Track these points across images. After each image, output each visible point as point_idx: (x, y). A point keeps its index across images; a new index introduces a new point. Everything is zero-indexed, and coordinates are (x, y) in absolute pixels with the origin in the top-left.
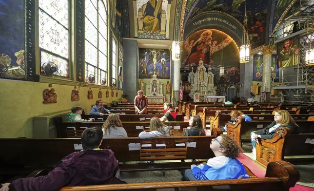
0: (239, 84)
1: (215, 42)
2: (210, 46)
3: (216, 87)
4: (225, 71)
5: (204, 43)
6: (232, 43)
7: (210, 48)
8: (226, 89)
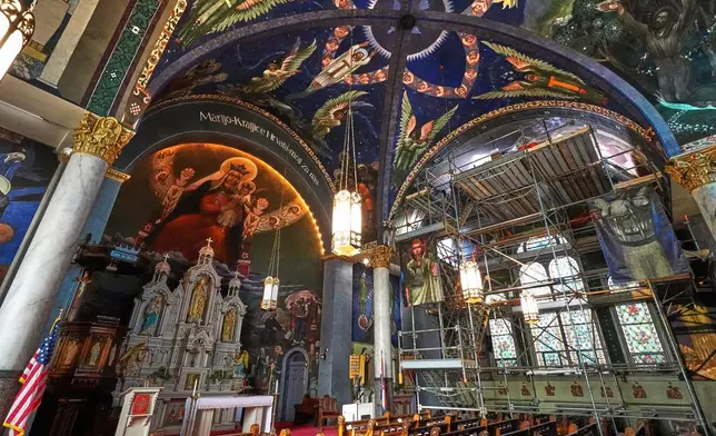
0: (317, 349)
1: (263, 203)
2: (247, 209)
3: (246, 357)
4: (281, 300)
5: (229, 192)
6: (305, 217)
7: (245, 215)
8: (279, 366)
